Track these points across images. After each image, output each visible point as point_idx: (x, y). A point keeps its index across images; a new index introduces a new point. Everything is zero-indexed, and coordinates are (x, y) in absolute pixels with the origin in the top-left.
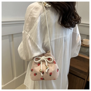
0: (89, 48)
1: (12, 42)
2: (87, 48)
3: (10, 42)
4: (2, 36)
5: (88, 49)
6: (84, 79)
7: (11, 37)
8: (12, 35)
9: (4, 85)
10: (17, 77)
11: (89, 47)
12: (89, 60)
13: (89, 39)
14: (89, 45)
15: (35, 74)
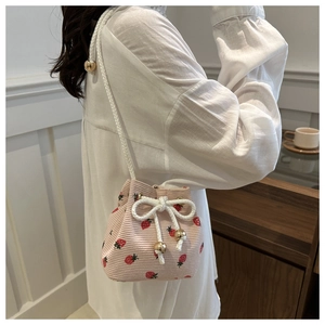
0: (318, 158)
1: (50, 156)
2: (312, 159)
3: (43, 153)
4: (8, 139)
5: (313, 163)
6: (304, 269)
7: (46, 137)
8: (50, 130)
9: (34, 300)
10: (75, 272)
11: (318, 154)
12: (317, 201)
13: (317, 126)
14: (318, 148)
15: (129, 257)
